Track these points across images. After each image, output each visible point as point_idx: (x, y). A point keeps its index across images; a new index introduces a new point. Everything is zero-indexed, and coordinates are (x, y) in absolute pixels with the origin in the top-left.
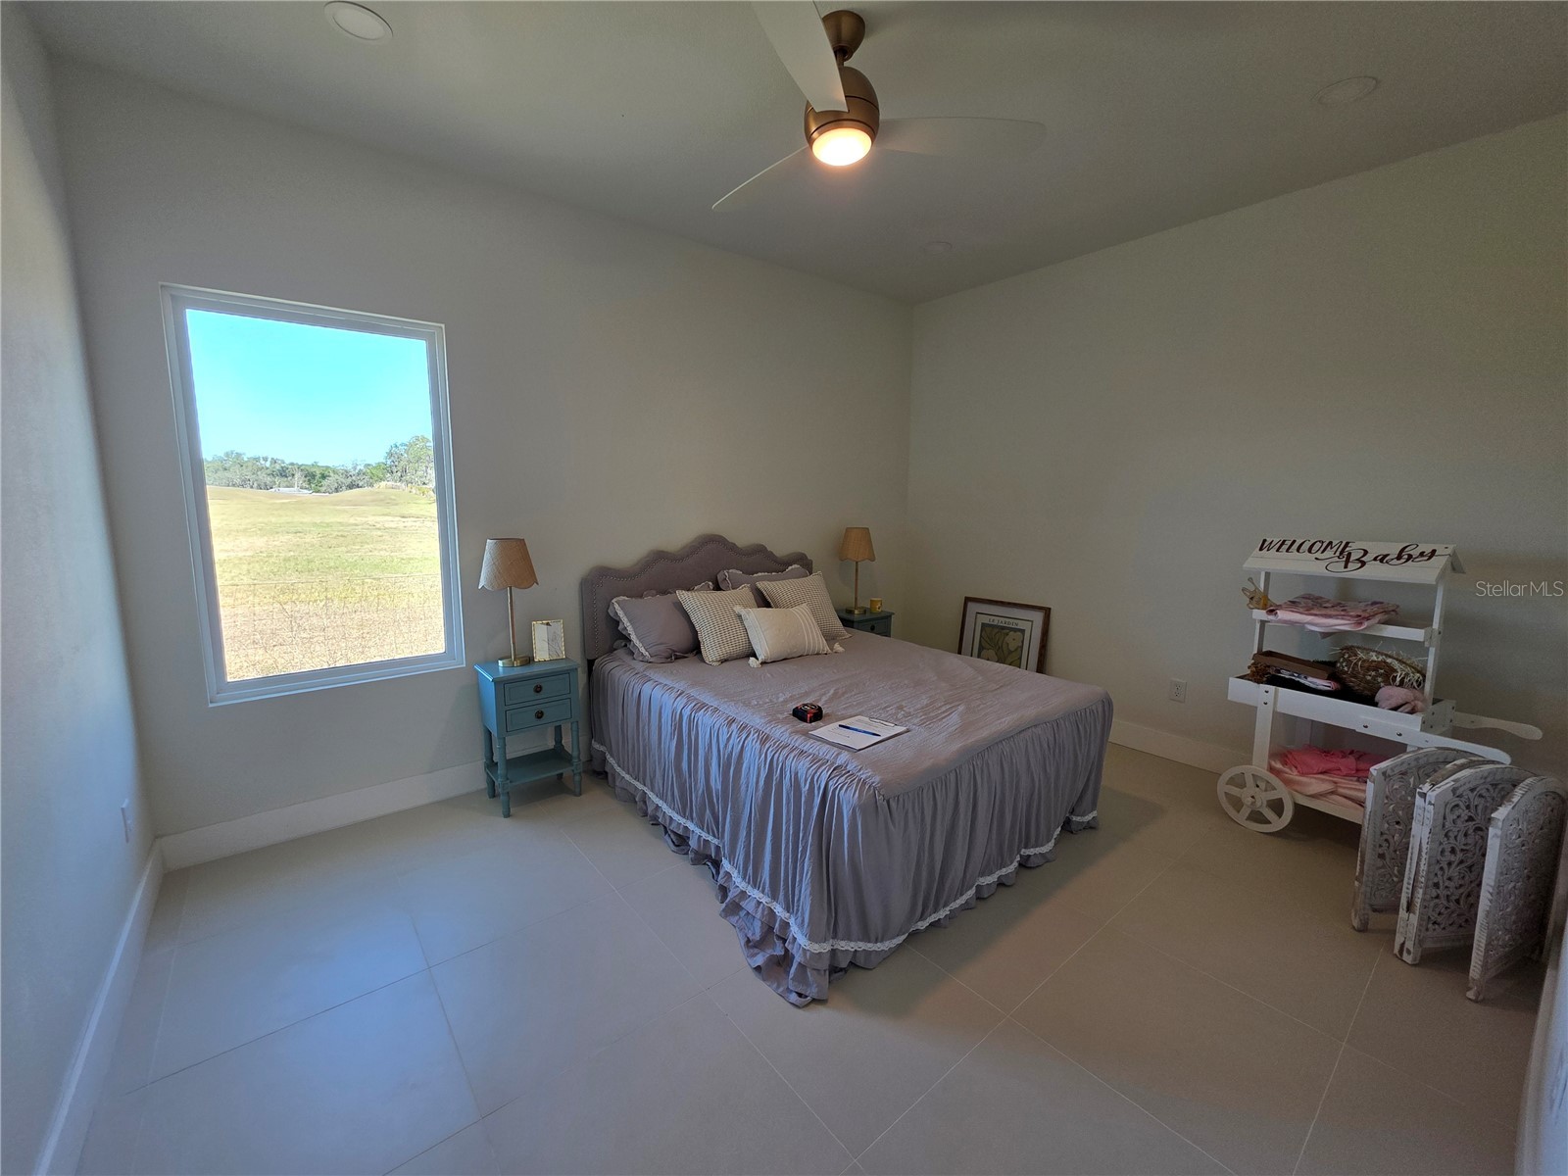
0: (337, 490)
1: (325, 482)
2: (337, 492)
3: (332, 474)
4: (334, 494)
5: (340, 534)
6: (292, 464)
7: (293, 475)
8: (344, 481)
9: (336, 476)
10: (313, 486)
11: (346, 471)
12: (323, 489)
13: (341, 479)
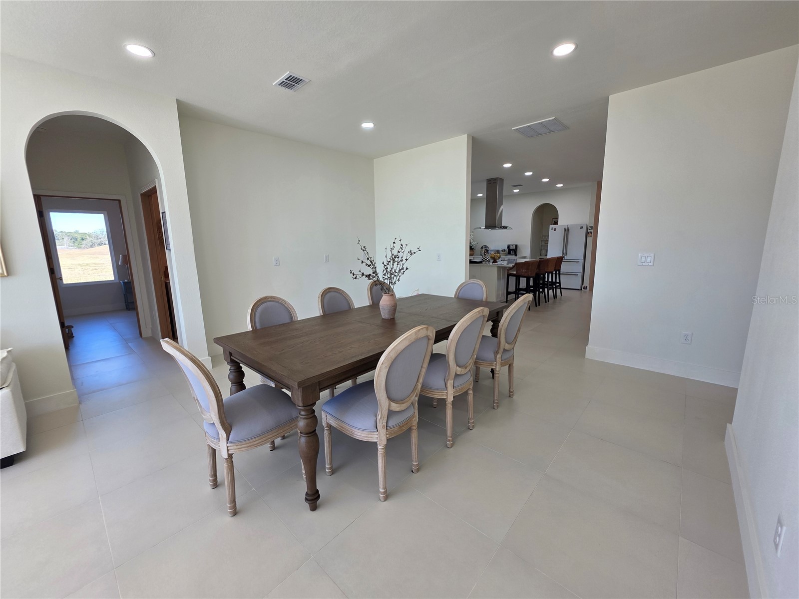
0: (92, 246)
1: (84, 242)
2: (92, 247)
3: (88, 237)
4: (90, 249)
5: (94, 268)
6: (62, 232)
7: (63, 239)
8: (95, 241)
9: (91, 239)
10: (76, 244)
11: (97, 235)
12: (83, 246)
13: (94, 240)
